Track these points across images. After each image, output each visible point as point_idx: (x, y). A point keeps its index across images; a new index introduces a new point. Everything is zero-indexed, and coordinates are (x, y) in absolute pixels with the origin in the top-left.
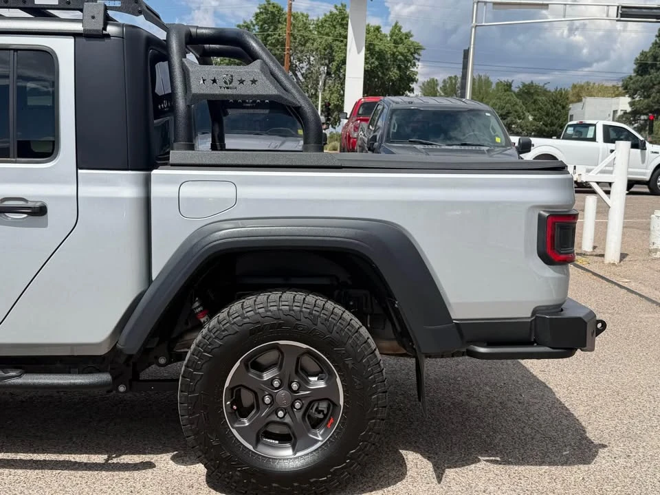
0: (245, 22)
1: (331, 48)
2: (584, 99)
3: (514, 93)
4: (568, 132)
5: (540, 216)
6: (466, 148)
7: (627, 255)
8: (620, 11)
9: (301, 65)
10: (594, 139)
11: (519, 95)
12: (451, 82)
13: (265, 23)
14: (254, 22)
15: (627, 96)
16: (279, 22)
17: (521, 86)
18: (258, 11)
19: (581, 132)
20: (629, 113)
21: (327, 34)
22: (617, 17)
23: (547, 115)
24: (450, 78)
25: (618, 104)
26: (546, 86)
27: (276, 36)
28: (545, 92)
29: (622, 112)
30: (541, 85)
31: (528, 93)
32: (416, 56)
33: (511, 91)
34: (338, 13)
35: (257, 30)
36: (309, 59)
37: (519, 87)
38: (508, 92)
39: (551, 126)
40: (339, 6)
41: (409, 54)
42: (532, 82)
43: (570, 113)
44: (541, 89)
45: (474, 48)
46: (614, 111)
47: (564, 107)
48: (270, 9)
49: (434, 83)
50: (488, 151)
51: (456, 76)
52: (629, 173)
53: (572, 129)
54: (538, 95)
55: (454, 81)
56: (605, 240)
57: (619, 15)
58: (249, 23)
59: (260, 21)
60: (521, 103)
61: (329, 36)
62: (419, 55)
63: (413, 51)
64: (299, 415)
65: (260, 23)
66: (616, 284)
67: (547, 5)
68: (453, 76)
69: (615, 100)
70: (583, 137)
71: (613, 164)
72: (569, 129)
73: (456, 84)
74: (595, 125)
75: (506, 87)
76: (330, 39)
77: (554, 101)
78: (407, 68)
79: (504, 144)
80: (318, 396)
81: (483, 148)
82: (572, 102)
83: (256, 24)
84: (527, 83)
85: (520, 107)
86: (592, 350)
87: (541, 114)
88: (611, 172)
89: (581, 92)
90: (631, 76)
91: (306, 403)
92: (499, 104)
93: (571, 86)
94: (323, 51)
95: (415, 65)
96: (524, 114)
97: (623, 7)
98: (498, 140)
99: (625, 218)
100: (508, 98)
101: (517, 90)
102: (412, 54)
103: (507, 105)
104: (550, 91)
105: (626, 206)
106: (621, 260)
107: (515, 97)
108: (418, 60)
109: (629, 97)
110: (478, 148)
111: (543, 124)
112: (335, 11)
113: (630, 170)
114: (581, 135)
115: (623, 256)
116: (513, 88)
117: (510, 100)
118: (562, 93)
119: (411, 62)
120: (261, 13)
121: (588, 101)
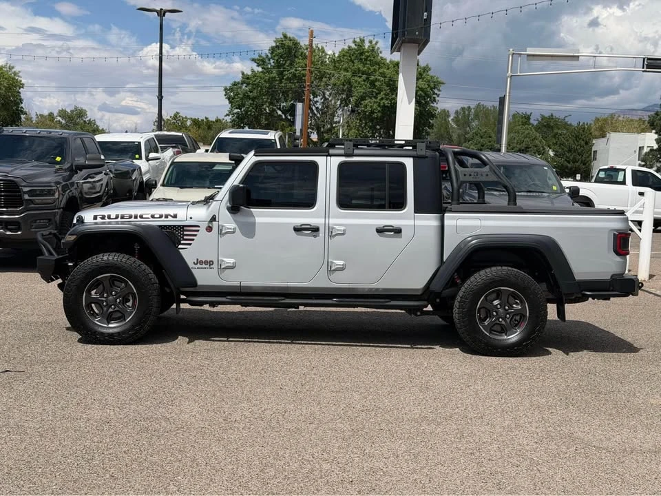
0: (260, 56)
1: (350, 83)
2: (608, 135)
3: (533, 125)
4: (600, 176)
5: (614, 234)
6: (532, 194)
7: (654, 276)
8: (646, 63)
9: (315, 99)
10: (623, 183)
11: (538, 128)
12: (464, 113)
13: (281, 57)
14: (270, 55)
15: (654, 131)
16: (296, 57)
17: (540, 119)
18: (274, 45)
19: (611, 176)
20: (656, 150)
21: (346, 70)
22: (643, 68)
23: (570, 151)
24: (463, 109)
25: (644, 139)
26: (567, 120)
27: (293, 71)
28: (566, 126)
29: (649, 149)
30: (562, 117)
31: (548, 126)
32: (436, 91)
33: (530, 124)
34: (356, 47)
35: (273, 64)
36: (324, 93)
37: (538, 120)
38: (526, 126)
39: (574, 162)
40: (358, 40)
41: (429, 89)
42: (552, 115)
43: (594, 149)
44: (561, 122)
45: (509, 96)
46: (640, 147)
47: (587, 143)
48: (287, 43)
49: (445, 114)
50: (548, 196)
51: (469, 107)
52: (655, 213)
53: (604, 173)
54: (559, 129)
55: (467, 113)
56: (637, 266)
57: (645, 66)
58: (264, 55)
59: (277, 55)
60: (541, 138)
61: (348, 71)
62: (439, 90)
63: (433, 86)
64: (508, 321)
65: (276, 58)
66: (647, 291)
67: (578, 57)
68: (466, 106)
69: (641, 136)
70: (613, 180)
71: (643, 206)
72: (601, 173)
73: (469, 115)
74: (624, 170)
75: (524, 120)
76: (349, 74)
77: (577, 137)
78: (427, 103)
79: (559, 191)
80: (517, 313)
81: (544, 194)
82: (597, 138)
83: (271, 58)
84: (547, 115)
85: (540, 141)
86: (637, 295)
87: (563, 149)
88: (641, 212)
89: (605, 126)
90: (657, 112)
91: (512, 315)
92: (517, 138)
93: (594, 119)
94: (341, 86)
95: (434, 100)
96: (544, 149)
97: (648, 59)
98: (555, 188)
99: (652, 251)
100: (527, 132)
101: (535, 123)
102: (431, 89)
103: (525, 140)
104: (571, 125)
105: (653, 242)
106: (649, 279)
107: (533, 130)
108: (438, 95)
109: (656, 133)
110: (540, 194)
111: (566, 160)
112: (353, 46)
113: (656, 210)
114: (612, 178)
115: (651, 276)
116: (532, 121)
117: (528, 134)
118: (584, 128)
119: (430, 97)
120: (277, 47)
121: (613, 137)
